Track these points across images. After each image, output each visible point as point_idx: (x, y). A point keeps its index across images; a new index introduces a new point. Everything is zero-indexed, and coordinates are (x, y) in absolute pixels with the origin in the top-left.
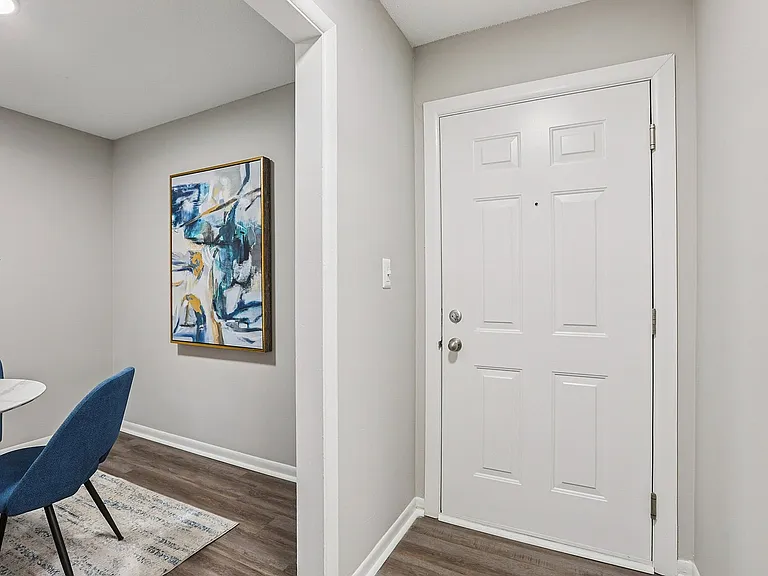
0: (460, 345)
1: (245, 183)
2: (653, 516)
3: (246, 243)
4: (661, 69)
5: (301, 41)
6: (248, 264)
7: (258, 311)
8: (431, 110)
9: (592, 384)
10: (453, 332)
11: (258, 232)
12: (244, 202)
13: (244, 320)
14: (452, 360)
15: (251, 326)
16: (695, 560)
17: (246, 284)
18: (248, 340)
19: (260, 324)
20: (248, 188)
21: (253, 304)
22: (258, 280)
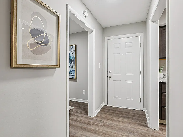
0: (111, 77)
1: (72, 49)
2: (140, 101)
3: (72, 60)
4: (141, 34)
5: (90, 32)
6: (72, 64)
7: (74, 72)
8: (106, 39)
9: (131, 82)
10: (109, 75)
11: (74, 58)
12: (71, 53)
13: (71, 74)
14: (109, 79)
15: (73, 75)
16: (146, 107)
17: (72, 67)
18: (72, 77)
19: (75, 74)
20: (72, 50)
21: (73, 71)
22: (74, 66)
